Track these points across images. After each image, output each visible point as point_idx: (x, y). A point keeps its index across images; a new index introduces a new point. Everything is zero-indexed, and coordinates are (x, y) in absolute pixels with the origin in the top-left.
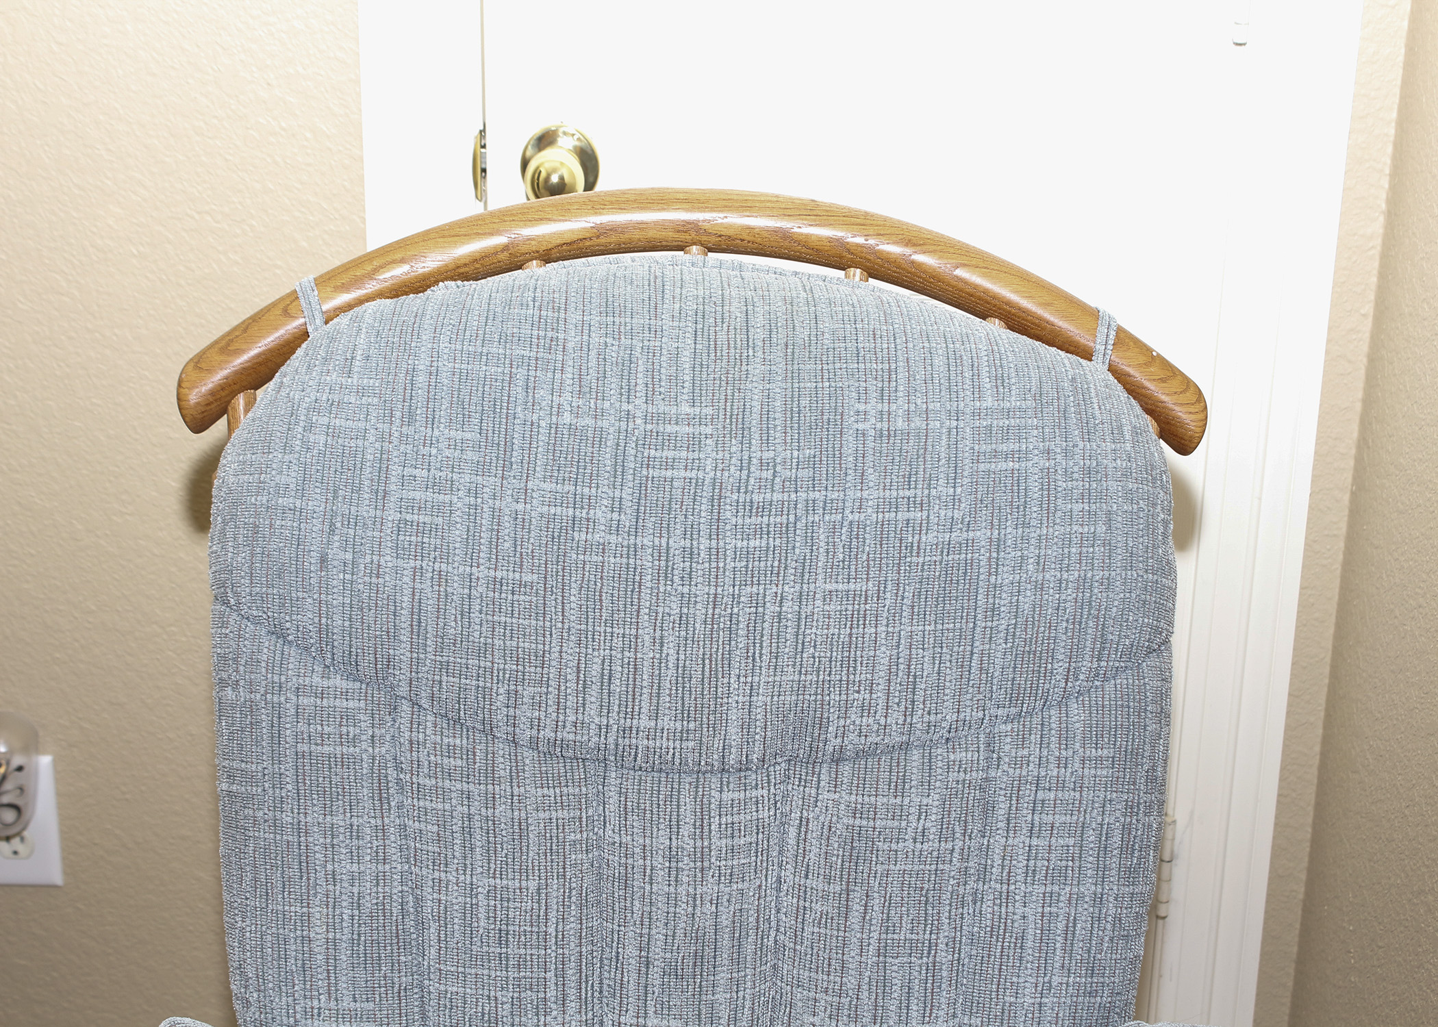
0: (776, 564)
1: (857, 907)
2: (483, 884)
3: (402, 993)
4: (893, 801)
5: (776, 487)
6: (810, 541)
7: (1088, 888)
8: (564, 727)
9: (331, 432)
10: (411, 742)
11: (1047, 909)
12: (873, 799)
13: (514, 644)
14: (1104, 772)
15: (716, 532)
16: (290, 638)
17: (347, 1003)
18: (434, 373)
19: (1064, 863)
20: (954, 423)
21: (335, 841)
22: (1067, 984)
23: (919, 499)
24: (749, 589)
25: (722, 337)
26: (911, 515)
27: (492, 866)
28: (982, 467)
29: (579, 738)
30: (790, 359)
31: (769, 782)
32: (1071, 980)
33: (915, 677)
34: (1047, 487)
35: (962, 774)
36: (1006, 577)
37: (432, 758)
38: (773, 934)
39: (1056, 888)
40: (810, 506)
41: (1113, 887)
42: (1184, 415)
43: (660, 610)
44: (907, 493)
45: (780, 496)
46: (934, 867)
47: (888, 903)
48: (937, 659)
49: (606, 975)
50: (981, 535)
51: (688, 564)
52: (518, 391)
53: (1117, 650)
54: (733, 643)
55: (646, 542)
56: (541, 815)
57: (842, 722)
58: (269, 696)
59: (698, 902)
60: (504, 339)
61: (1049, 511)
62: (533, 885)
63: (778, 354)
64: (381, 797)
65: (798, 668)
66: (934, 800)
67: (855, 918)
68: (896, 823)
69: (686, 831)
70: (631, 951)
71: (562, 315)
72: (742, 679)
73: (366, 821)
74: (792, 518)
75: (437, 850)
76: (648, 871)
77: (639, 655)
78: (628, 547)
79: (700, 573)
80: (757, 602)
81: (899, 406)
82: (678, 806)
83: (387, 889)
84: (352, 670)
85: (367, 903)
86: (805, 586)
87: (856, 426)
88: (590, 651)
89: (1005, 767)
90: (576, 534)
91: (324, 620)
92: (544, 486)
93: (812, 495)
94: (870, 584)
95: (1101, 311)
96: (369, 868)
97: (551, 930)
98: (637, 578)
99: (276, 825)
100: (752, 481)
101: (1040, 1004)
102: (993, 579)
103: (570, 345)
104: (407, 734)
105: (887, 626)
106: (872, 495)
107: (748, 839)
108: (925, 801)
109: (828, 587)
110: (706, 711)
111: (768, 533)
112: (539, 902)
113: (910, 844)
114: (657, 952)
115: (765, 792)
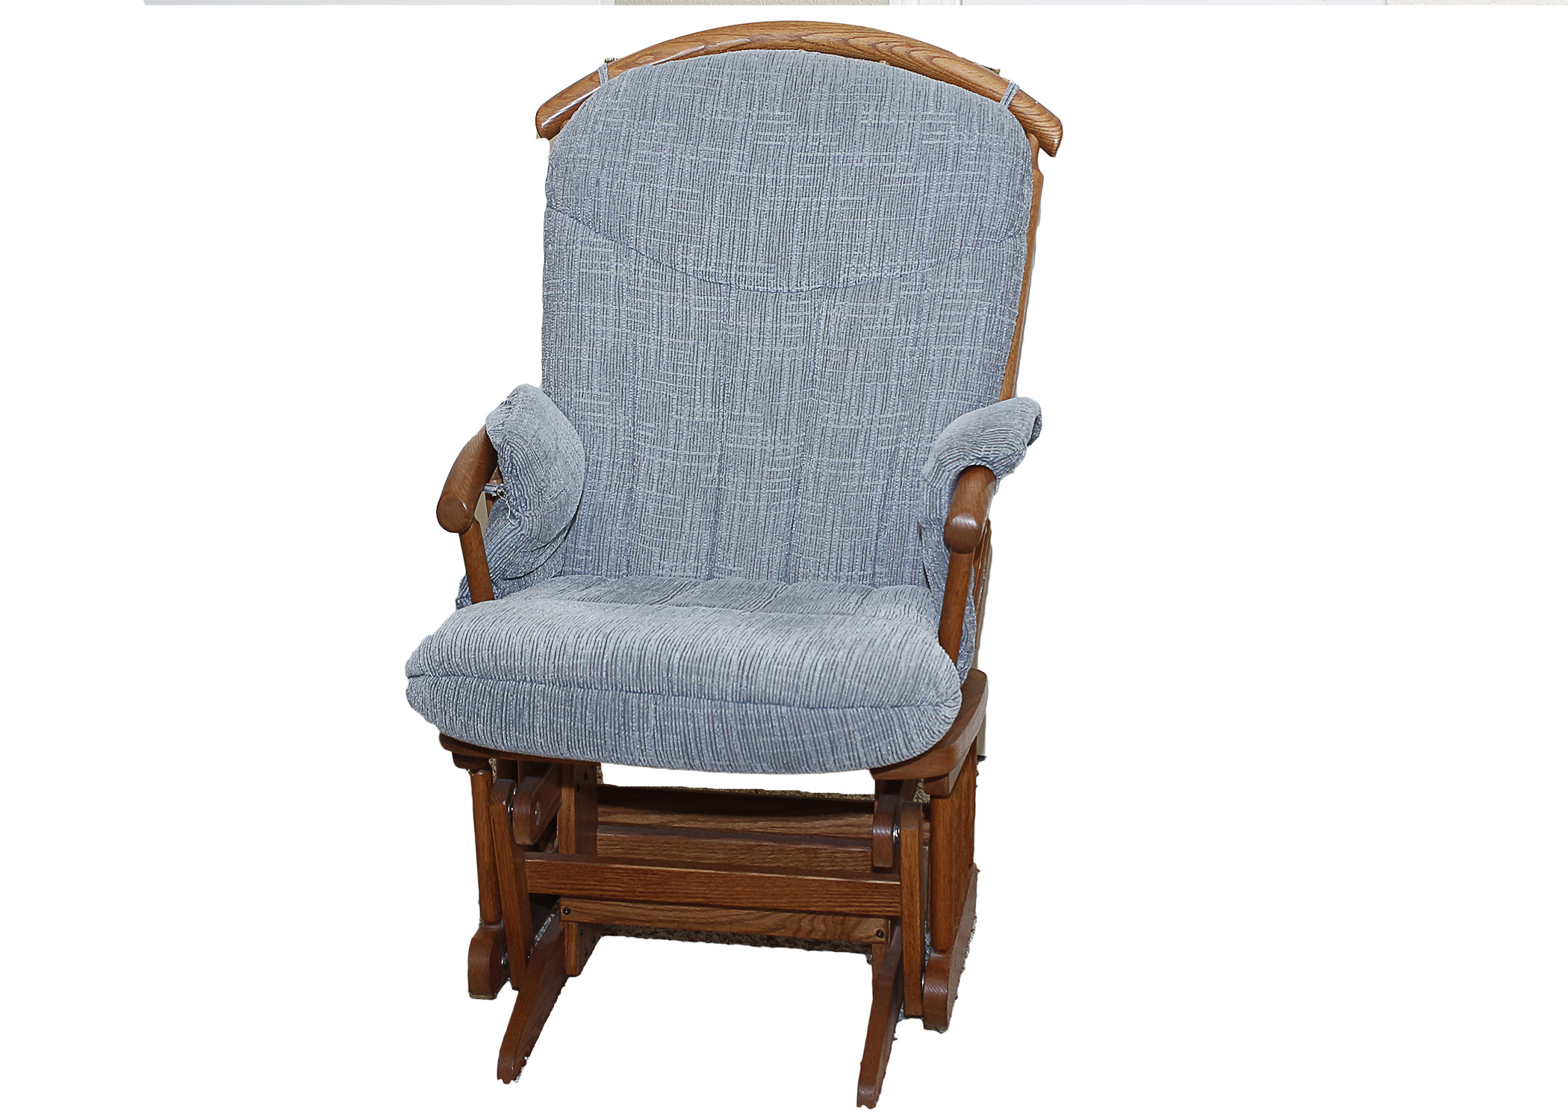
0: (818, 187)
1: (852, 359)
2: (666, 340)
3: (624, 390)
4: (871, 304)
5: (820, 150)
6: (835, 176)
7: (966, 348)
8: (710, 265)
9: (606, 124)
10: (635, 270)
11: (944, 357)
12: (862, 304)
13: (687, 223)
14: (978, 291)
15: (789, 172)
16: (580, 219)
17: (596, 391)
18: (657, 96)
19: (955, 335)
20: (912, 121)
21: (595, 315)
22: (953, 393)
23: (891, 157)
24: (804, 199)
25: (799, 80)
26: (887, 164)
27: (672, 332)
28: (924, 142)
29: (717, 271)
30: (832, 89)
31: (811, 297)
32: (955, 391)
33: (885, 243)
34: (957, 152)
35: (907, 292)
36: (933, 194)
37: (645, 278)
38: (811, 374)
39: (949, 347)
40: (836, 159)
41: (979, 348)
42: (1052, 132)
43: (760, 208)
44: (885, 154)
45: (821, 154)
46: (890, 338)
47: (867, 355)
48: (896, 235)
49: (726, 392)
50: (922, 174)
51: (774, 186)
52: (697, 104)
53: (988, 232)
54: (795, 225)
55: (754, 175)
56: (697, 309)
57: (847, 266)
58: (568, 246)
59: (773, 355)
60: (691, 80)
61: (957, 163)
62: (691, 343)
63: (826, 89)
64: (619, 296)
65: (826, 238)
66: (892, 305)
67: (850, 365)
68: (872, 316)
69: (768, 319)
70: (739, 379)
71: (721, 70)
72: (799, 243)
73: (611, 307)
74: (827, 165)
75: (644, 322)
76: (749, 339)
77: (748, 230)
78: (745, 177)
79: (780, 190)
80: (808, 205)
81: (884, 114)
82: (765, 307)
83: (620, 340)
84: (608, 234)
85: (609, 346)
86: (832, 198)
87: (861, 122)
88: (724, 228)
89: (929, 289)
90: (720, 171)
91: (596, 210)
92: (707, 148)
93: (837, 154)
94: (864, 197)
95: (1011, 81)
96: (611, 329)
97: (699, 365)
98: (749, 193)
99: (568, 308)
100: (808, 146)
101: (938, 403)
102: (925, 195)
103: (723, 83)
104: (633, 266)
105: (872, 218)
106: (868, 153)
107: (800, 325)
108: (887, 305)
109: (843, 198)
110: (780, 258)
111: (815, 172)
112: (694, 351)
113: (879, 326)
114: (752, 380)
115: (809, 302)
